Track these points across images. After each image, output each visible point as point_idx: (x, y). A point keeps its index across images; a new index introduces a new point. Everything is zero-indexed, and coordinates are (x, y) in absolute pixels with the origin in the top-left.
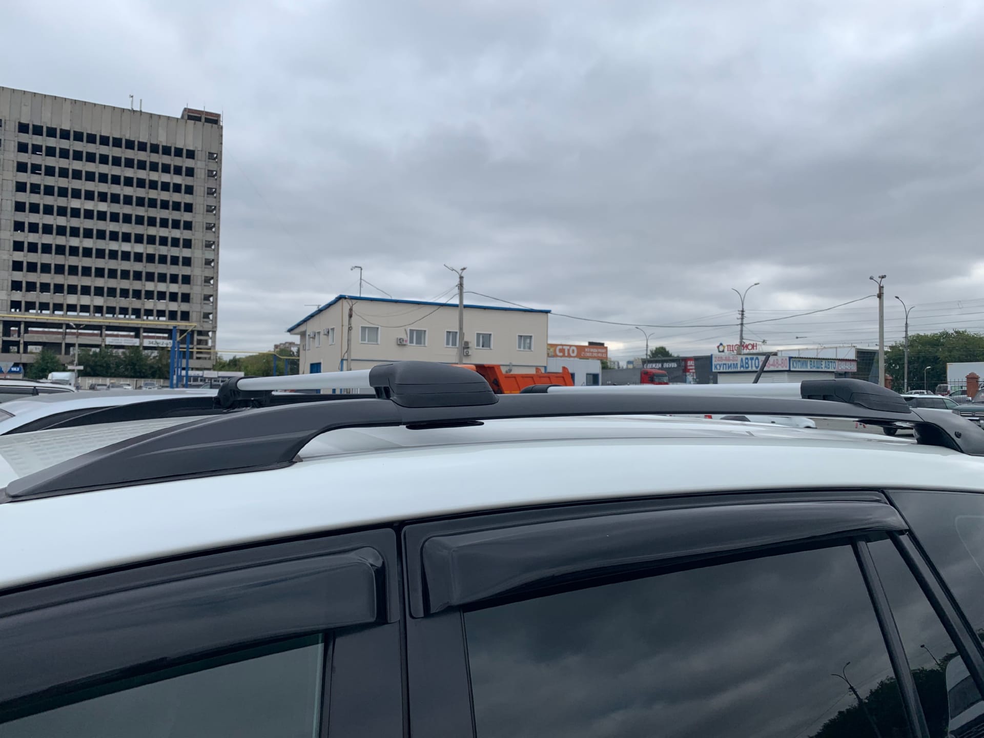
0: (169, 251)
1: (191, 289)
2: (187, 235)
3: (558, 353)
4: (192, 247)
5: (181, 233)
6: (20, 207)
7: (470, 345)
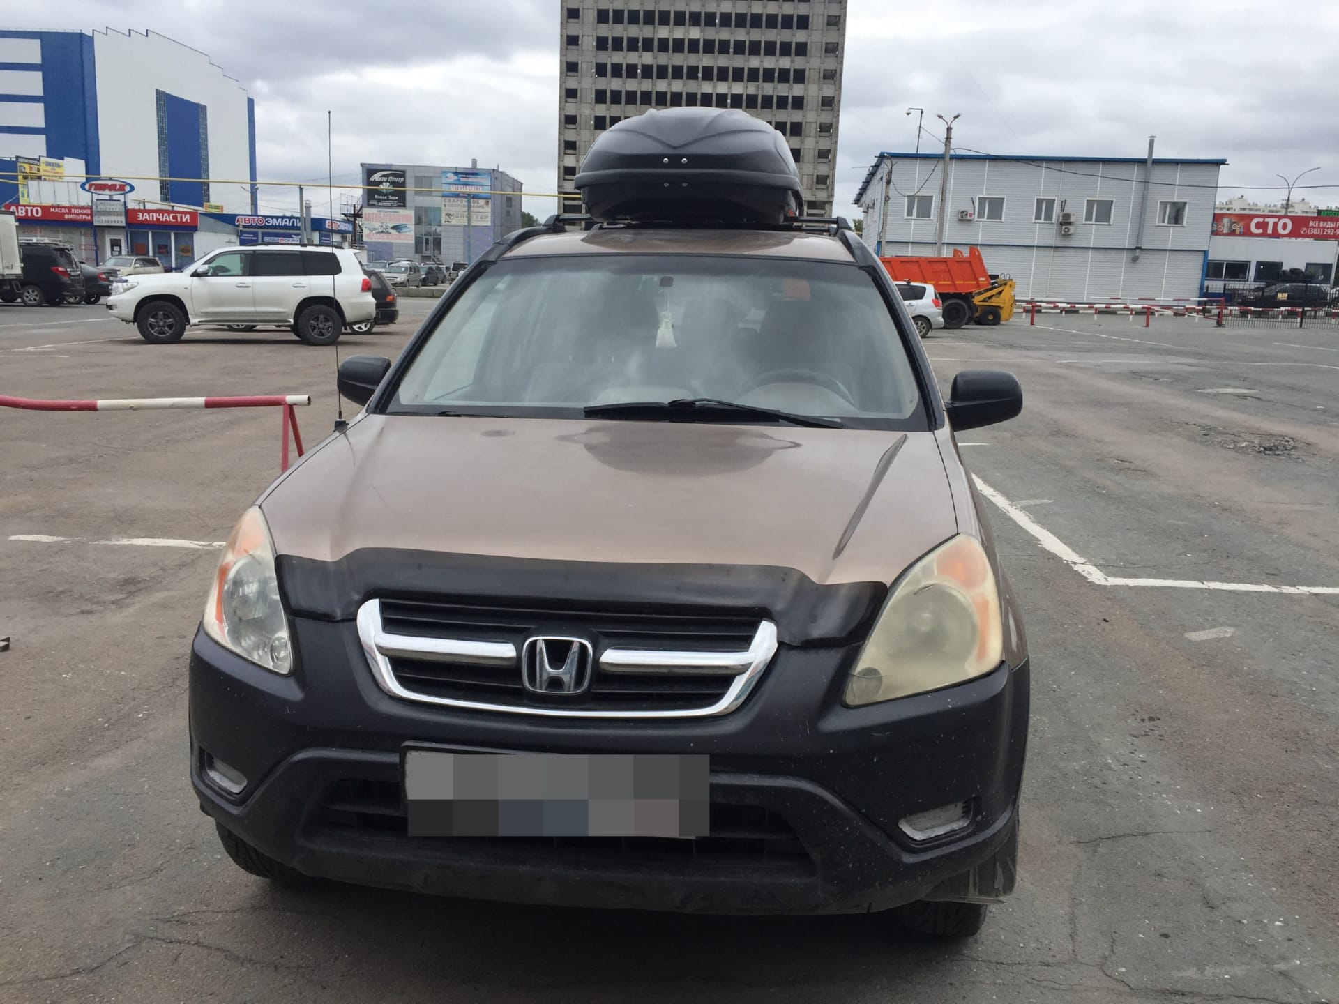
0: (774, 89)
1: (802, 142)
2: (799, 63)
3: (1254, 230)
4: (806, 82)
5: (792, 62)
6: (601, 44)
7: (1072, 219)
